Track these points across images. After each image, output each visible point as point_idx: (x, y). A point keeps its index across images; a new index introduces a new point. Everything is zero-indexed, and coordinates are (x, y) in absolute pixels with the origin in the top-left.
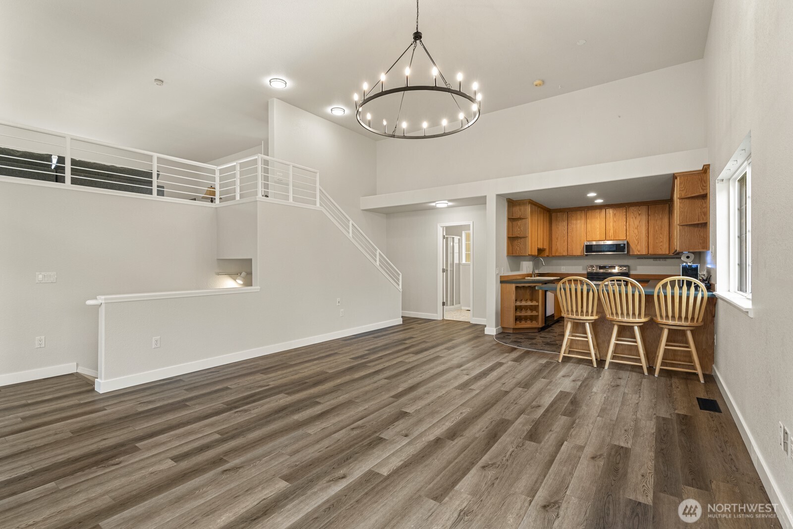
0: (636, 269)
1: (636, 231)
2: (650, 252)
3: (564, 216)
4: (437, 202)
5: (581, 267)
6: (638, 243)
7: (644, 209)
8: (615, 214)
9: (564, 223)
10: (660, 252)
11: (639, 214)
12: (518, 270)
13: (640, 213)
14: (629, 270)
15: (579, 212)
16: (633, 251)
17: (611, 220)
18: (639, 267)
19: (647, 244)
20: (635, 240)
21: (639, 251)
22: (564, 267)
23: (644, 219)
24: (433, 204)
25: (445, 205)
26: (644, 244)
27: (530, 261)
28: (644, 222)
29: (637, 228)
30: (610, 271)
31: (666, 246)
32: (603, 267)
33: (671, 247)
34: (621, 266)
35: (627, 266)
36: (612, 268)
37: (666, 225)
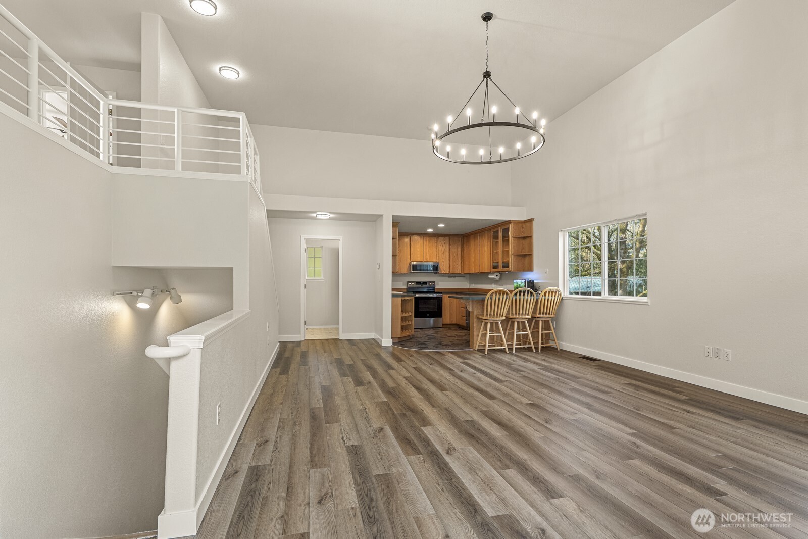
0: (438, 285)
1: (443, 256)
2: (451, 272)
4: (318, 213)
6: (444, 265)
7: (447, 239)
8: (430, 242)
10: (457, 272)
11: (445, 243)
14: (435, 285)
15: (405, 237)
16: (441, 271)
17: (427, 246)
18: (440, 283)
19: (449, 266)
20: (442, 263)
21: (445, 271)
23: (447, 246)
24: (314, 215)
25: (327, 217)
26: (447, 266)
28: (447, 249)
29: (443, 254)
30: (424, 286)
31: (460, 267)
32: (419, 283)
33: (463, 268)
34: (430, 282)
35: (434, 282)
36: (425, 283)
37: (460, 252)
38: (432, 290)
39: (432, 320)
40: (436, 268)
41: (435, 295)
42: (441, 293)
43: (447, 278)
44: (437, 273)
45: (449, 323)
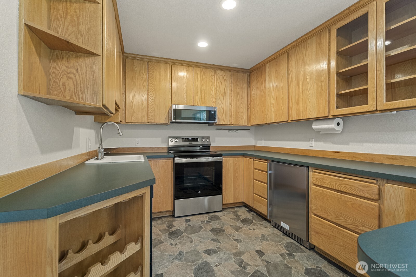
0: (214, 142)
1: (222, 98)
2: (233, 123)
3: (144, 66)
5: (160, 139)
6: (224, 111)
7: (228, 74)
8: (203, 76)
9: (144, 76)
10: (241, 124)
11: (225, 80)
12: (69, 146)
13: (225, 78)
14: (209, 141)
15: (162, 65)
16: (219, 121)
17: (199, 81)
18: (217, 139)
19: (231, 113)
20: (221, 109)
21: (224, 121)
22: (139, 139)
23: (228, 85)
26: (229, 113)
27: (91, 128)
28: (228, 89)
29: (222, 95)
30: (194, 143)
31: (245, 116)
32: (187, 139)
33: (249, 118)
34: (203, 138)
35: (208, 138)
36: (195, 139)
37: (245, 94)
38: (206, 150)
39: (206, 199)
40: (211, 115)
41: (210, 159)
42: (221, 155)
43: (227, 131)
44: (212, 124)
45: (232, 202)
